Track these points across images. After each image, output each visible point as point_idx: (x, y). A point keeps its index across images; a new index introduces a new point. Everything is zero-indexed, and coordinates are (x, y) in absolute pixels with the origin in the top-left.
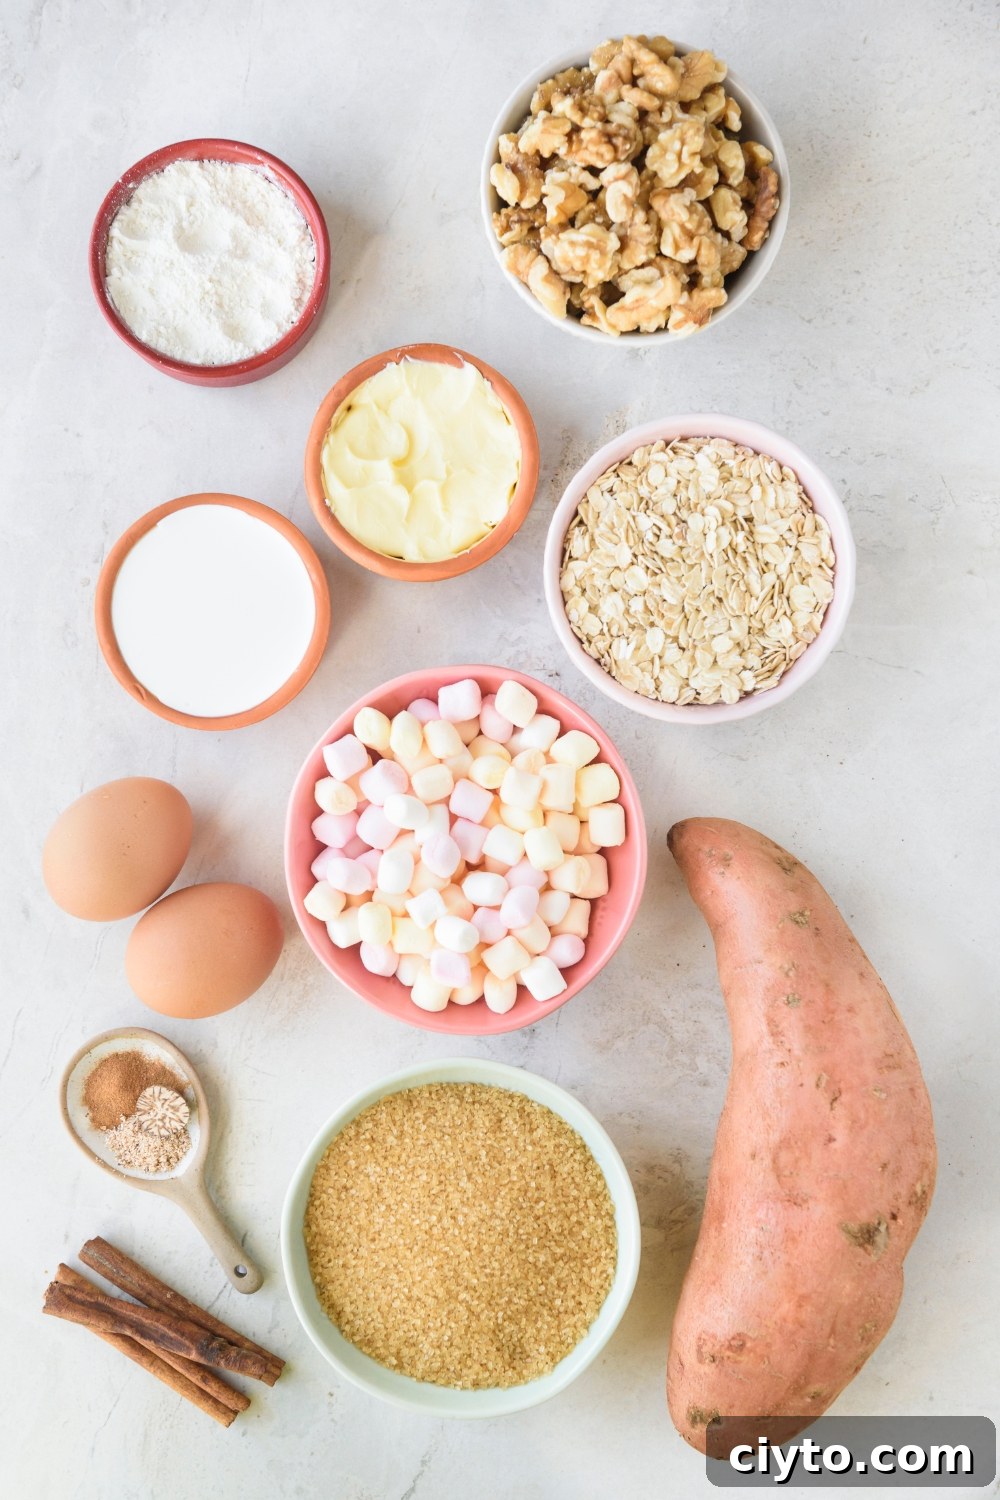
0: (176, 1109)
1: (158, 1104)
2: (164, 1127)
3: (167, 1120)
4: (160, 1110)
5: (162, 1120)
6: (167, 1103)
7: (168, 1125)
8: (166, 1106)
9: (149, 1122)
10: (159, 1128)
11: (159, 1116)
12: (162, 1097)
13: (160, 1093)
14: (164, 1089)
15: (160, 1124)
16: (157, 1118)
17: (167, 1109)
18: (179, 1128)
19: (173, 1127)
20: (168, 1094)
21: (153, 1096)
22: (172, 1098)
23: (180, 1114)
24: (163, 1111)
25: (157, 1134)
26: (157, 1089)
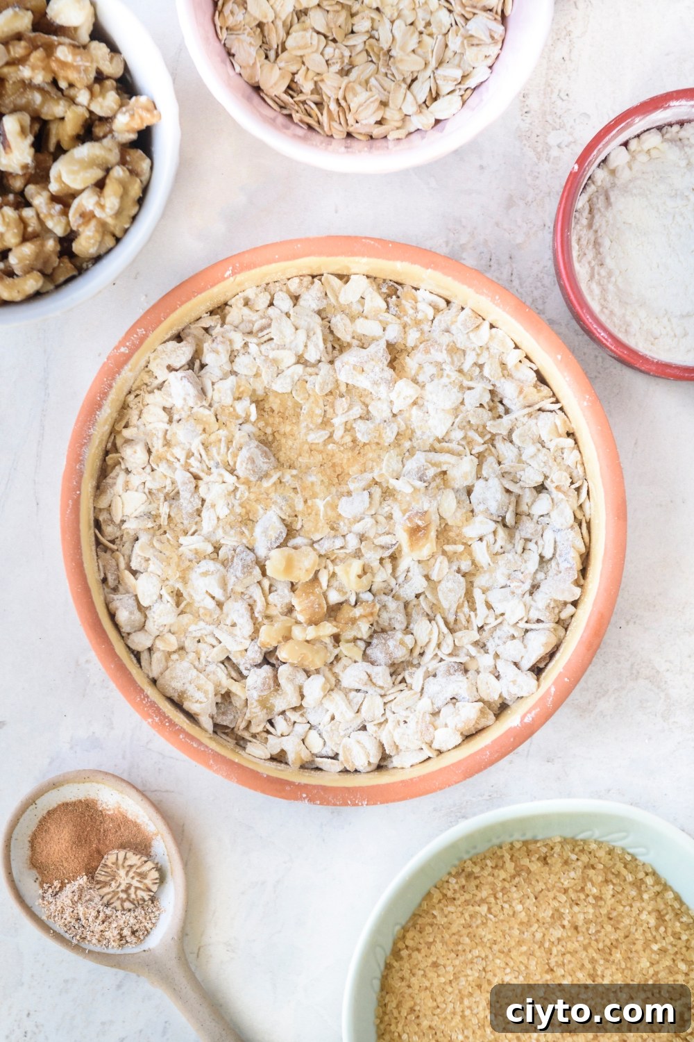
0: (143, 876)
1: (122, 872)
2: (128, 899)
3: (132, 891)
4: (123, 879)
5: (126, 891)
6: (134, 869)
7: (133, 896)
8: (131, 874)
9: (110, 896)
10: (123, 901)
11: (123, 887)
12: (128, 863)
13: (125, 858)
14: (130, 854)
15: (124, 896)
16: (119, 889)
17: (133, 878)
18: (147, 898)
19: (139, 897)
20: (134, 859)
21: (116, 863)
22: (139, 863)
23: (148, 882)
24: (128, 880)
25: (120, 908)
26: (122, 854)
